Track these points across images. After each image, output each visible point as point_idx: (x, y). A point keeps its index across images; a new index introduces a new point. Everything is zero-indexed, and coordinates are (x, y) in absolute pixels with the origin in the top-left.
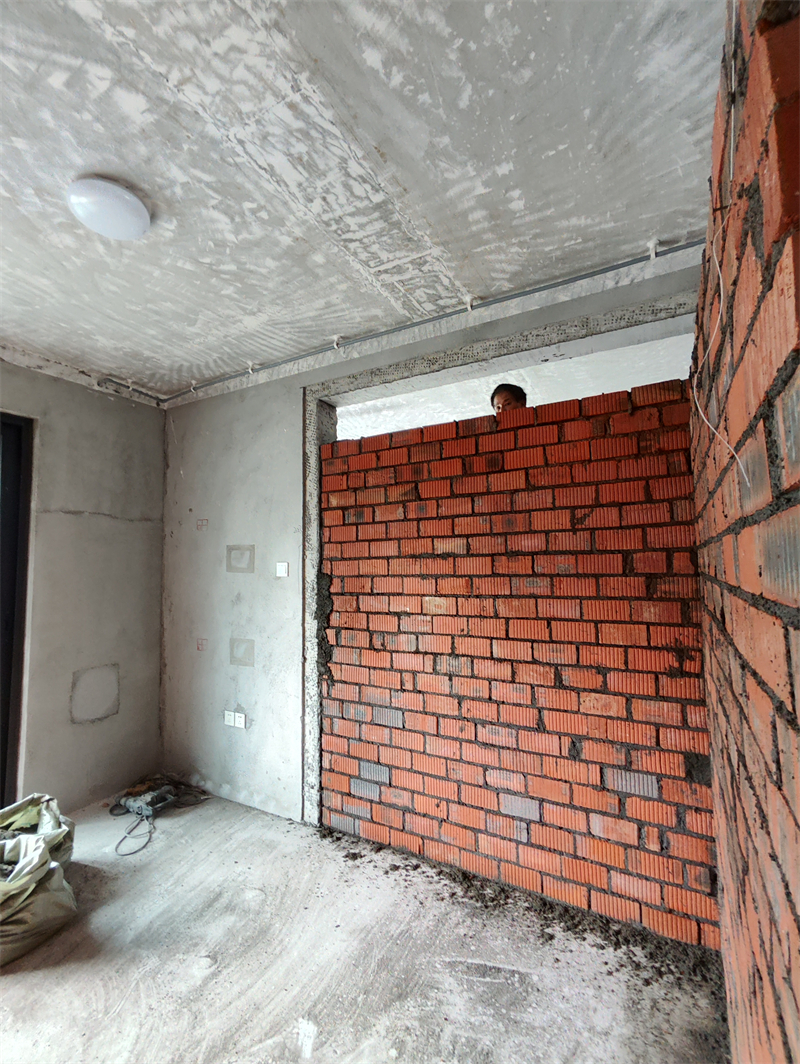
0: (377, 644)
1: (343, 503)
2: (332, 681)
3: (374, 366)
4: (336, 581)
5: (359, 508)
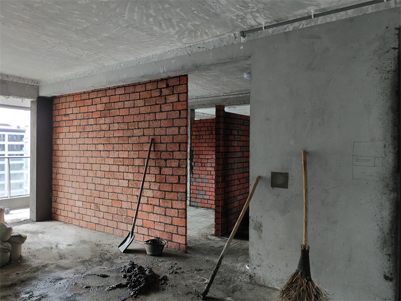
0: (203, 165)
1: (196, 134)
2: (193, 174)
4: (194, 152)
5: (200, 135)
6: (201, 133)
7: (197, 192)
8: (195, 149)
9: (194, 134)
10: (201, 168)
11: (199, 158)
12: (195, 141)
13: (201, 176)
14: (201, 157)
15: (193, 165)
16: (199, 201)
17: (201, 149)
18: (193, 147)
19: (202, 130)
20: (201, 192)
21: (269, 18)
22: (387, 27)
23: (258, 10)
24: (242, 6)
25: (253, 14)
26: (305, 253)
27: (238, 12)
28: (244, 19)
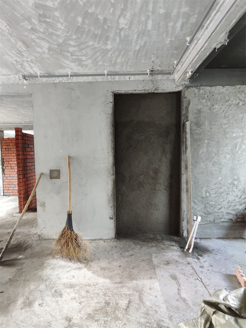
0: (12, 168)
1: (5, 147)
2: (5, 174)
3: (10, 127)
4: (5, 159)
5: (8, 148)
6: (9, 147)
7: (9, 186)
8: (5, 158)
9: (4, 147)
10: (11, 170)
11: (9, 164)
12: (5, 152)
13: (11, 175)
14: (10, 162)
15: (4, 168)
16: (11, 191)
17: (10, 157)
18: (4, 156)
19: (10, 144)
20: (11, 186)
21: (42, 70)
22: (108, 91)
23: (31, 60)
24: (18, 53)
25: (29, 63)
26: (70, 216)
27: (16, 58)
28: (23, 66)
